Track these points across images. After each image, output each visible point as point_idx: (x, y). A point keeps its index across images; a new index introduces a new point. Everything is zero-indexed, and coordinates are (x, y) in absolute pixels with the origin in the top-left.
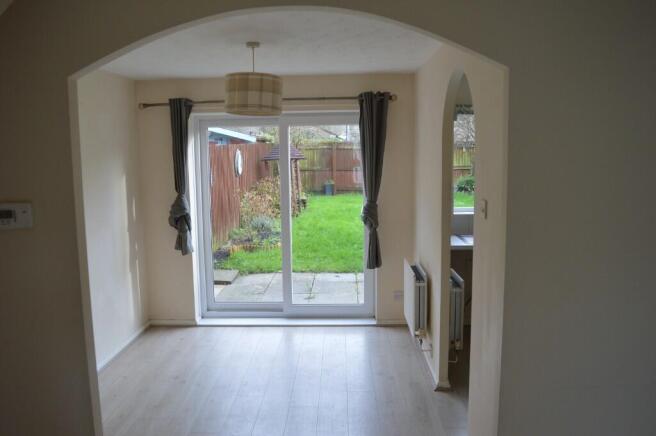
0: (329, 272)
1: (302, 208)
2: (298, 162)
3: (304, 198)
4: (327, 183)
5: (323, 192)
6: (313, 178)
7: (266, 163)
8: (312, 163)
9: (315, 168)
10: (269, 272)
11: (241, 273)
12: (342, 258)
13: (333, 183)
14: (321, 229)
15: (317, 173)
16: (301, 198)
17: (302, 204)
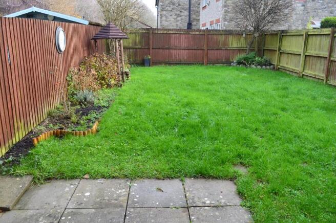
0: (149, 178)
1: (125, 79)
2: (122, 41)
3: (127, 70)
4: (145, 58)
5: (143, 63)
6: (135, 54)
7: (96, 42)
8: (135, 43)
9: (137, 47)
10: (72, 178)
11: (36, 182)
12: (163, 152)
13: (150, 58)
14: (140, 105)
15: (138, 50)
16: (124, 70)
17: (125, 76)
